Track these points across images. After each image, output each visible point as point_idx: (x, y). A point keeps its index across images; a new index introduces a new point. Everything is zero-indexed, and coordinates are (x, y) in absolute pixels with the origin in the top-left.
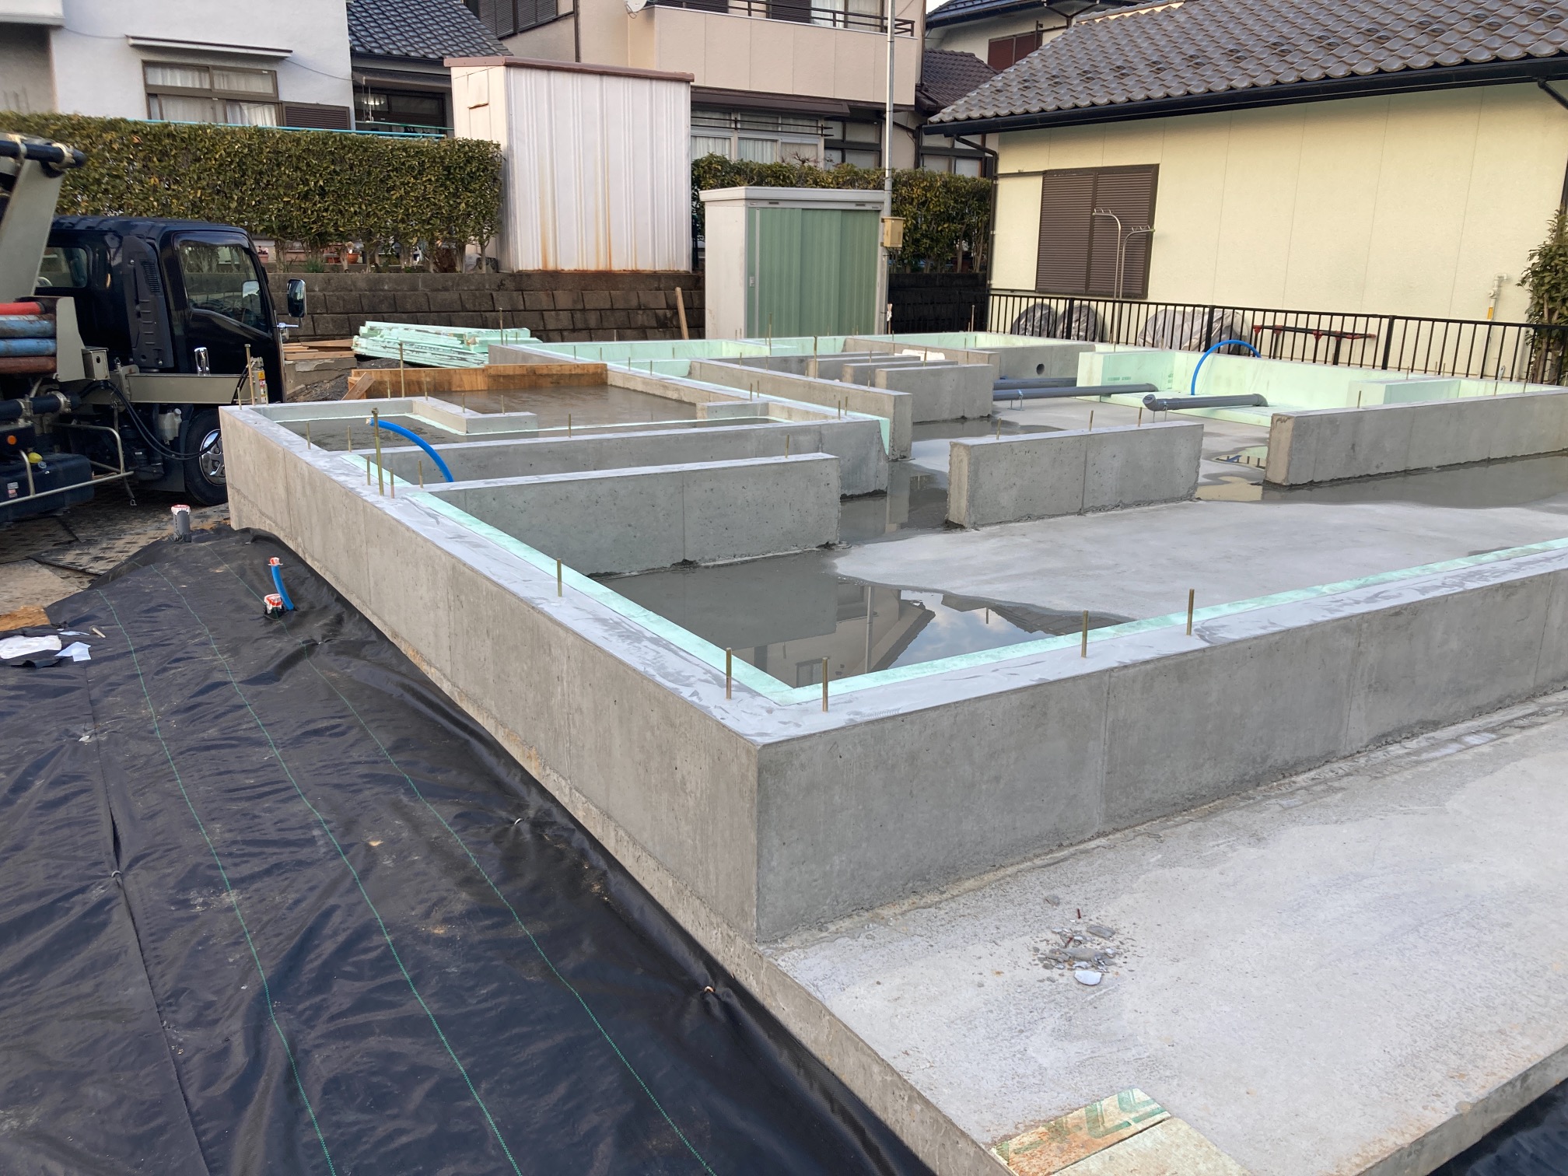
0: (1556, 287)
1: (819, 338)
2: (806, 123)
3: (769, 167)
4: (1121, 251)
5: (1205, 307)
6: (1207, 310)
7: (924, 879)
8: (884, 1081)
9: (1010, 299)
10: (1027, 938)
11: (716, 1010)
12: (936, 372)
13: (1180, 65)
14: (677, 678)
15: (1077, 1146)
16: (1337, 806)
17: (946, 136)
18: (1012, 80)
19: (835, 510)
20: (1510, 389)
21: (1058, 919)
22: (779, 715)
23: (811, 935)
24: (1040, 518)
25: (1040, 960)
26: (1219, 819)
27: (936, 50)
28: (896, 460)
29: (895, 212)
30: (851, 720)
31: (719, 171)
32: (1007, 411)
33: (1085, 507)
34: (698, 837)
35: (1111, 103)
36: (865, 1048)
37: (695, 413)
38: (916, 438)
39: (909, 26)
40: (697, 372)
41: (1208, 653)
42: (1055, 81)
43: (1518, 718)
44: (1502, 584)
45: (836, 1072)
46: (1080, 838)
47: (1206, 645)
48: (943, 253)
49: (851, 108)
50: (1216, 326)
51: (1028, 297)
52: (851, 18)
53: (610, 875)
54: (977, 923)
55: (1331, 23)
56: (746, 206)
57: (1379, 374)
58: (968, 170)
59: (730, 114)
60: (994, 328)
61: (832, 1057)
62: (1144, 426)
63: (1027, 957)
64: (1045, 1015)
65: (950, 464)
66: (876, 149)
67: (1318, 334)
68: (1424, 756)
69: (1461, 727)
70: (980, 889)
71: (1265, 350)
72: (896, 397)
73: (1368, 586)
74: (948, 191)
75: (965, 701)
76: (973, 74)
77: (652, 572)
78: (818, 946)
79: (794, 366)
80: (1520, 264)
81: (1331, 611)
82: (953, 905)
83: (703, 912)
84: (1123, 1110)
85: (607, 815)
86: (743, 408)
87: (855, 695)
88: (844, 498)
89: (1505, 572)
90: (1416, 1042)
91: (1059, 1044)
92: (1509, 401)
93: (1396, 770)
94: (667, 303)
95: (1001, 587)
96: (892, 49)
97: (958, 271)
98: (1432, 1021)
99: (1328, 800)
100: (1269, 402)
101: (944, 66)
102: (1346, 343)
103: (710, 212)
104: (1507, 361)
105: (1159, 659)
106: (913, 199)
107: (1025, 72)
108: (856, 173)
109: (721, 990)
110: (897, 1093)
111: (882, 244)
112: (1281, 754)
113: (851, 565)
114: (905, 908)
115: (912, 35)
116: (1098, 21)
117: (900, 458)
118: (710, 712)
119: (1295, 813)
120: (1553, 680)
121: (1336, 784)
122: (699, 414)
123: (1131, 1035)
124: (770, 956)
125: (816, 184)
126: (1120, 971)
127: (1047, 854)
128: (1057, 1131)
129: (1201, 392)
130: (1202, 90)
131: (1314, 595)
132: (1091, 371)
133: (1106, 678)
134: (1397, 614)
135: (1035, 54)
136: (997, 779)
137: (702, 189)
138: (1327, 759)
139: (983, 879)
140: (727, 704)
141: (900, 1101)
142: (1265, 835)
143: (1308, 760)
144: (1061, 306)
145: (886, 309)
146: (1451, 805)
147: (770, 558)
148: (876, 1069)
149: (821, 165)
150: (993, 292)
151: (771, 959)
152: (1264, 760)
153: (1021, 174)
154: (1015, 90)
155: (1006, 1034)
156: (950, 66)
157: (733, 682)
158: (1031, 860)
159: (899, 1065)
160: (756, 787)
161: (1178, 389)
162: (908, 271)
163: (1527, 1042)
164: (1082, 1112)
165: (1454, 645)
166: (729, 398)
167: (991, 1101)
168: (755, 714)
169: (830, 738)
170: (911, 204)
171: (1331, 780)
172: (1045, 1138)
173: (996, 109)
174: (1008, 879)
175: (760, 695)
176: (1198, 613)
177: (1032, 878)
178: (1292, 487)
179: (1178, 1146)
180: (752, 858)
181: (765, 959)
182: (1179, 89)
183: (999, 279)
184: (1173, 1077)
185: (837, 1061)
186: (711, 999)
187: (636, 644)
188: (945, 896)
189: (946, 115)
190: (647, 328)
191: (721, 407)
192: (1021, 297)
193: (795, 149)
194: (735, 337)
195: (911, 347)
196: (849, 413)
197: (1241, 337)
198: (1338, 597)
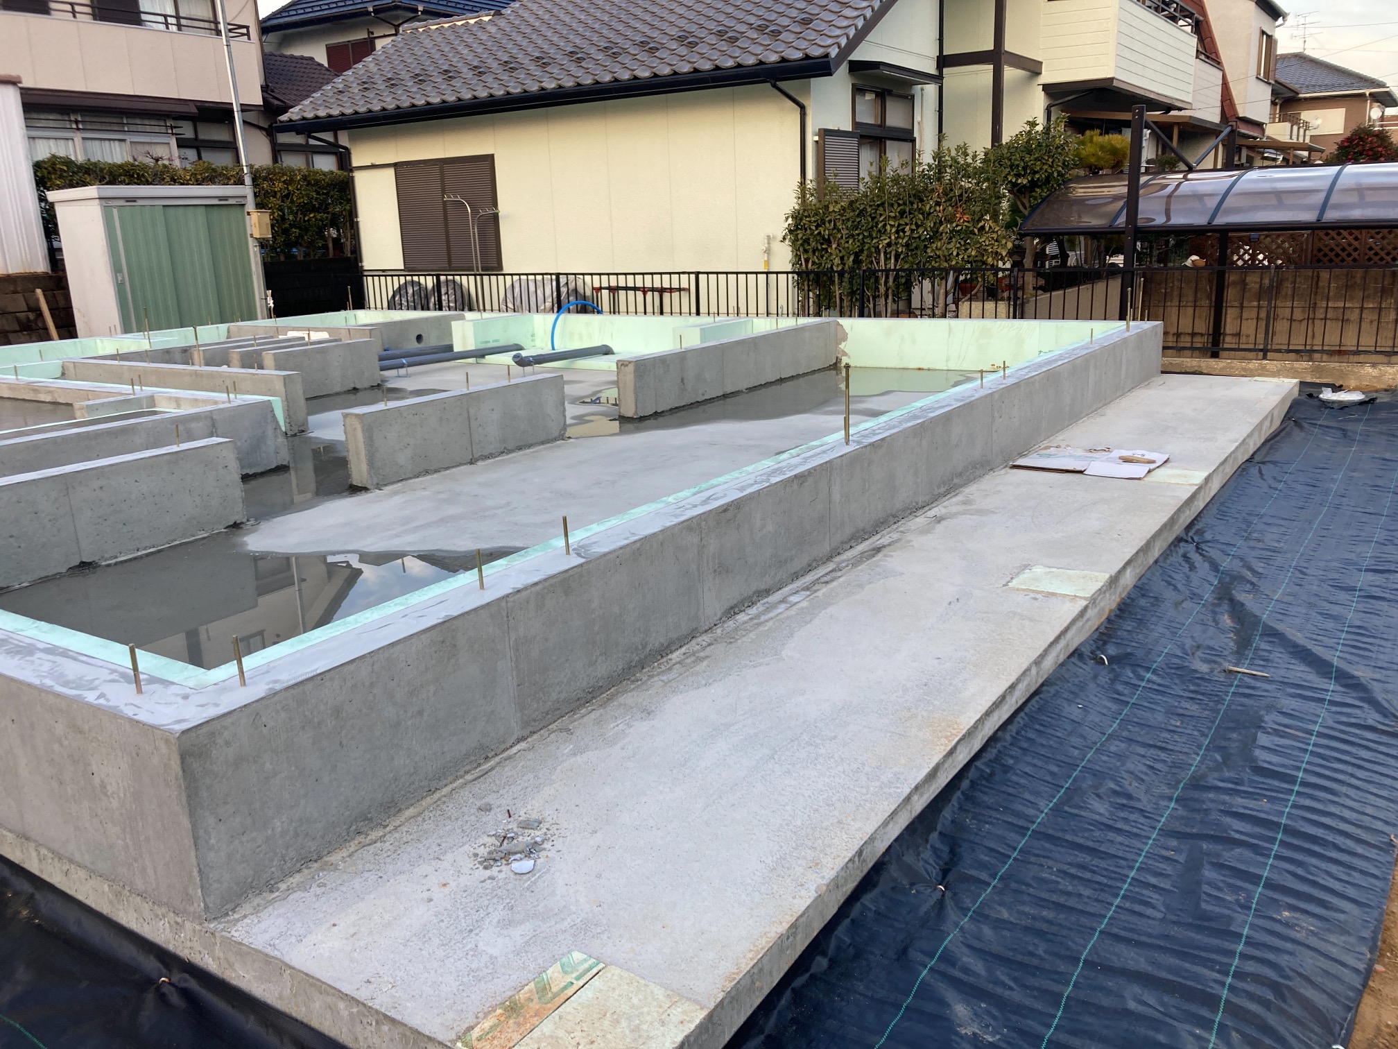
0: (807, 241)
1: (198, 328)
2: (153, 122)
3: (120, 166)
4: (474, 231)
5: (551, 274)
6: (554, 277)
7: (367, 819)
8: (351, 1014)
9: (383, 279)
10: (467, 847)
11: (174, 998)
12: (321, 350)
13: (498, 69)
14: (79, 684)
15: (531, 1017)
16: (704, 672)
17: (297, 134)
18: (352, 82)
19: (237, 491)
20: (788, 323)
21: (491, 822)
22: (196, 699)
23: (264, 899)
24: (437, 471)
25: (480, 863)
26: (616, 703)
27: (276, 53)
28: (295, 435)
29: (260, 206)
30: (270, 689)
31: (65, 171)
32: (395, 379)
33: (476, 456)
34: (128, 836)
35: (444, 102)
36: (329, 989)
37: (74, 414)
38: (311, 413)
39: (244, 31)
40: (71, 371)
41: (585, 567)
42: (392, 83)
43: (823, 576)
44: (795, 476)
45: (305, 1020)
46: (503, 747)
47: (583, 560)
48: (313, 241)
49: (198, 108)
50: (564, 290)
51: (398, 276)
52: (183, 22)
53: (38, 896)
54: (421, 846)
55: (612, 35)
56: (101, 205)
57: (694, 319)
58: (325, 164)
59: (69, 115)
60: (372, 305)
61: (298, 1006)
62: (513, 381)
63: (469, 864)
64: (490, 910)
65: (345, 433)
66: (232, 147)
67: (644, 290)
68: (763, 618)
69: (786, 590)
70: (420, 814)
71: (606, 307)
72: (285, 377)
73: (702, 491)
74: (309, 184)
75: (379, 649)
76: (316, 76)
77: (45, 580)
78: (271, 907)
79: (178, 356)
80: (780, 226)
81: (676, 516)
82: (397, 835)
83: (146, 907)
84: (565, 972)
85: (25, 837)
86: (126, 402)
87: (272, 665)
88: (246, 478)
89: (796, 466)
90: (781, 847)
91: (505, 932)
92: (788, 332)
93: (744, 633)
94: (27, 304)
95: (410, 538)
96: (229, 52)
97: (331, 255)
98: (791, 827)
99: (697, 668)
100: (615, 350)
101: (286, 68)
102: (666, 296)
103: (60, 212)
104: (783, 302)
105: (545, 580)
106: (275, 192)
107: (363, 74)
108: (214, 170)
109: (177, 977)
110: (365, 1021)
111: (252, 236)
112: (656, 640)
113: (261, 540)
114: (352, 849)
115: (249, 39)
116: (421, 30)
117: (297, 433)
118: (122, 711)
119: (674, 684)
120: (842, 543)
121: (702, 654)
122: (78, 414)
123: (565, 907)
124: (223, 930)
125: (174, 181)
126: (549, 854)
127: (476, 768)
128: (513, 1008)
129: (560, 347)
130: (519, 90)
131: (662, 505)
132: (464, 338)
133: (503, 604)
134: (725, 511)
135: (369, 59)
136: (420, 713)
137: (48, 190)
138: (692, 635)
139: (421, 805)
140: (138, 700)
141: (369, 1027)
142: (653, 708)
143: (678, 639)
144: (429, 282)
145: (266, 296)
146: (786, 653)
147: (176, 546)
148: (341, 1005)
149: (177, 163)
150: (366, 273)
151: (224, 933)
152: (644, 647)
153: (373, 167)
154: (356, 91)
155: (458, 937)
156: (292, 69)
157: (142, 677)
158: (462, 777)
159: (362, 995)
160: (181, 773)
161: (540, 346)
162: (282, 259)
163: (858, 825)
164: (532, 985)
165: (770, 528)
166: (110, 394)
167: (452, 1001)
168: (170, 704)
169: (251, 710)
170: (274, 197)
171: (698, 651)
172: (502, 1019)
173: (341, 109)
174: (444, 799)
175: (173, 683)
176: (574, 535)
177: (465, 792)
178: (642, 419)
179: (614, 989)
180: (188, 842)
181: (217, 934)
182: (499, 89)
183: (370, 261)
184: (603, 932)
185: (304, 1009)
186: (165, 990)
187: (28, 658)
188: (388, 829)
189: (294, 114)
190: (8, 332)
191: (103, 404)
192: (392, 276)
193: (147, 148)
194: (111, 333)
195: (294, 329)
196: (238, 396)
197: (585, 297)
198: (681, 504)
